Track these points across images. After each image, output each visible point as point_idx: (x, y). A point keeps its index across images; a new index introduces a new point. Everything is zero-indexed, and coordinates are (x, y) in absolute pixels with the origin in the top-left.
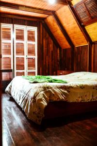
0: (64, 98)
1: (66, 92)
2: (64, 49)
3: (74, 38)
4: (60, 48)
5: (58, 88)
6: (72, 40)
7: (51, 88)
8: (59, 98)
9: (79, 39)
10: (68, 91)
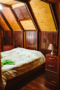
0: (15, 75)
1: (15, 71)
2: (5, 31)
3: (13, 26)
4: (3, 30)
5: (11, 70)
6: (11, 26)
7: (7, 71)
8: (12, 77)
9: (16, 27)
10: (17, 70)
